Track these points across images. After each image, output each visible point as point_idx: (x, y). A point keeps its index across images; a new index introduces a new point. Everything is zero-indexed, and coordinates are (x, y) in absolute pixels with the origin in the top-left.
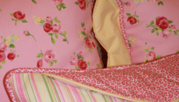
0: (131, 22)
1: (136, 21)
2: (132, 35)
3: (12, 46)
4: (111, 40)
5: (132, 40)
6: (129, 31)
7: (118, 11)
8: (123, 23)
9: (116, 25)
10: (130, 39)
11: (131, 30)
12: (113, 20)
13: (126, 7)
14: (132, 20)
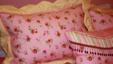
0: (94, 22)
1: (95, 21)
2: (95, 25)
3: (65, 25)
4: (89, 26)
5: (95, 27)
6: (93, 24)
7: (90, 19)
8: (92, 22)
9: (90, 22)
10: (94, 26)
11: (94, 24)
12: (89, 21)
13: (92, 18)
14: (94, 21)
